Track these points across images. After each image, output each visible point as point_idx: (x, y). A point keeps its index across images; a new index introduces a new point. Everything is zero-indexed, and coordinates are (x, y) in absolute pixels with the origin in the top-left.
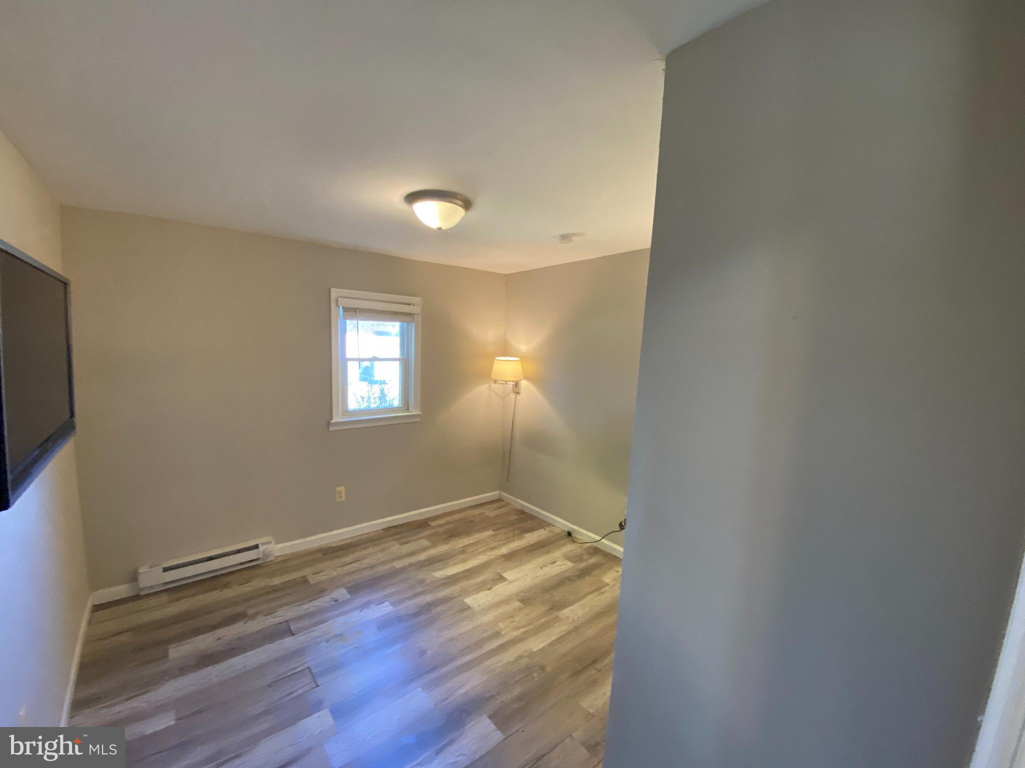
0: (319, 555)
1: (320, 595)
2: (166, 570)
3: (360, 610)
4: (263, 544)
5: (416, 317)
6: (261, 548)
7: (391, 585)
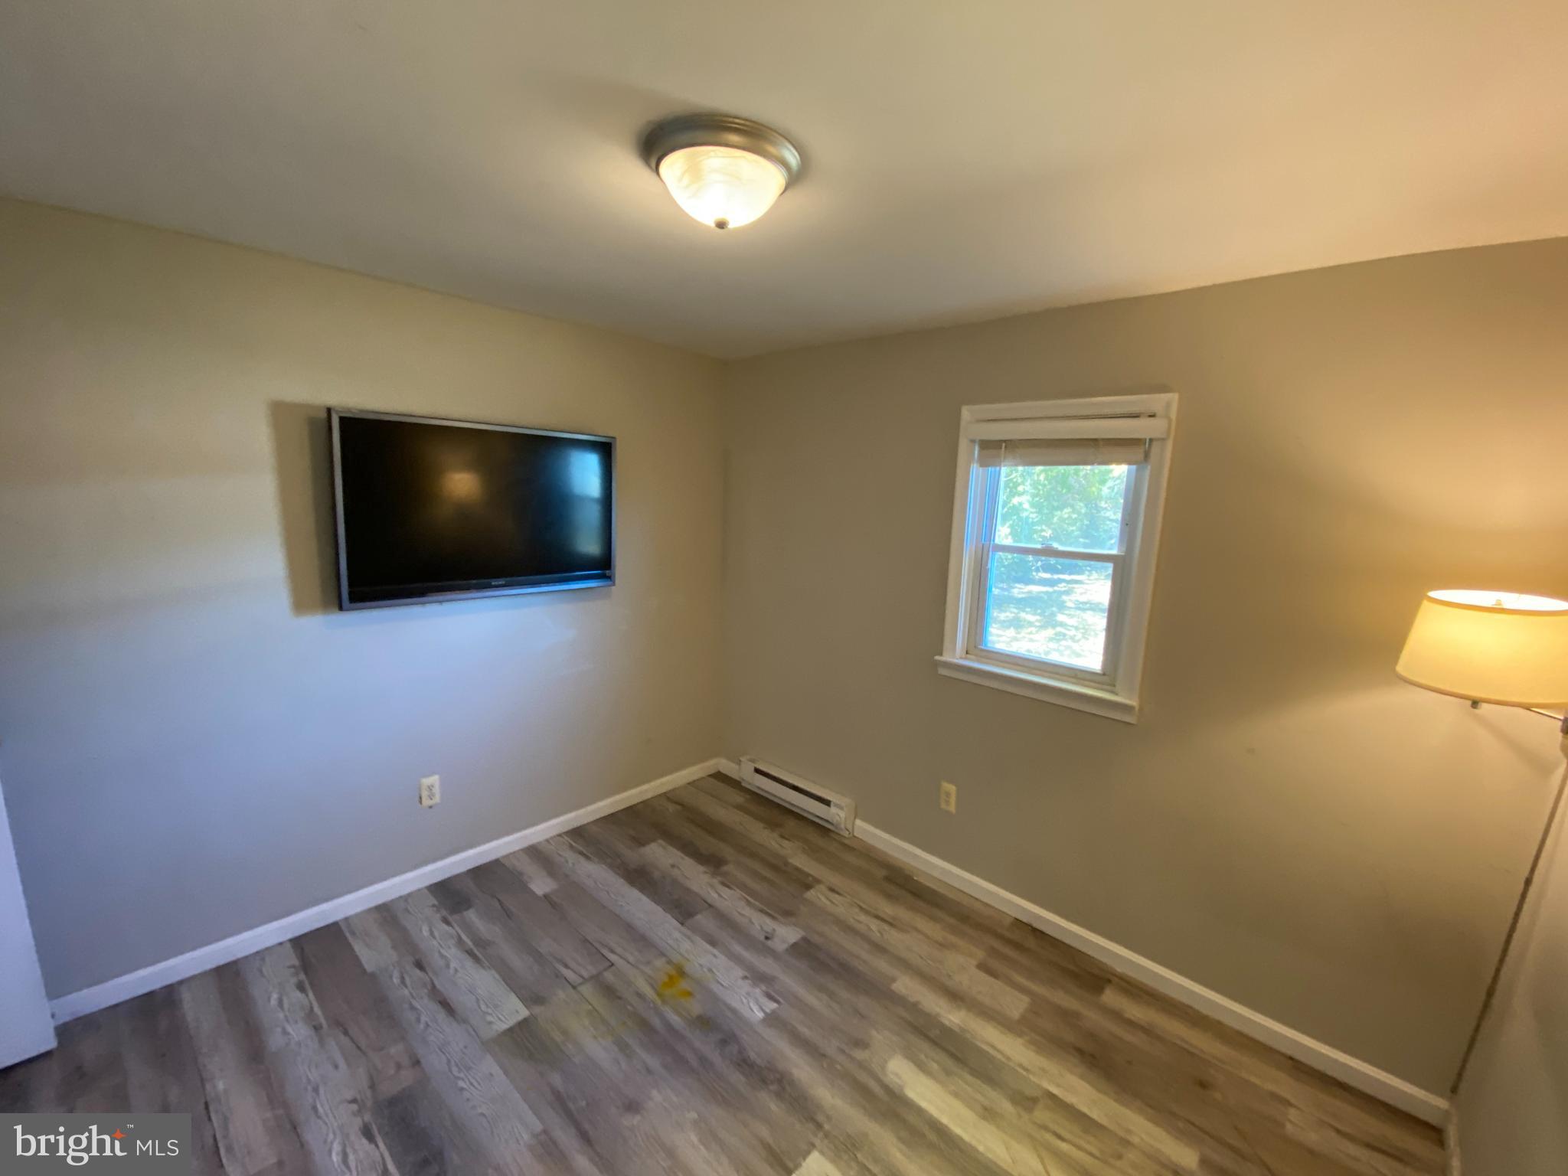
0: (881, 873)
1: (776, 915)
2: (757, 771)
3: (746, 974)
4: (837, 805)
5: (1155, 449)
6: (833, 810)
7: (831, 995)
